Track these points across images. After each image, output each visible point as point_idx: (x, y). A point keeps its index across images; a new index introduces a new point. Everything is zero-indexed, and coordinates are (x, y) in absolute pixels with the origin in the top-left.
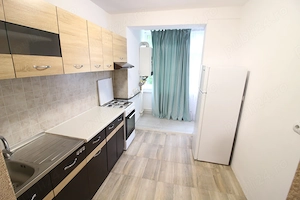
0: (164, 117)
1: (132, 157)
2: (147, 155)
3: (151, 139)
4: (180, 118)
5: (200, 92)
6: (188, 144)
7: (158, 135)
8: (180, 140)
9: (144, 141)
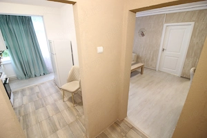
0: (30, 77)
1: (20, 107)
2: (31, 100)
3: (28, 92)
4: (42, 74)
5: (52, 54)
6: (54, 84)
7: (32, 89)
8: (48, 84)
9: (24, 96)
